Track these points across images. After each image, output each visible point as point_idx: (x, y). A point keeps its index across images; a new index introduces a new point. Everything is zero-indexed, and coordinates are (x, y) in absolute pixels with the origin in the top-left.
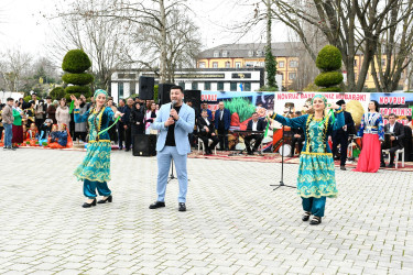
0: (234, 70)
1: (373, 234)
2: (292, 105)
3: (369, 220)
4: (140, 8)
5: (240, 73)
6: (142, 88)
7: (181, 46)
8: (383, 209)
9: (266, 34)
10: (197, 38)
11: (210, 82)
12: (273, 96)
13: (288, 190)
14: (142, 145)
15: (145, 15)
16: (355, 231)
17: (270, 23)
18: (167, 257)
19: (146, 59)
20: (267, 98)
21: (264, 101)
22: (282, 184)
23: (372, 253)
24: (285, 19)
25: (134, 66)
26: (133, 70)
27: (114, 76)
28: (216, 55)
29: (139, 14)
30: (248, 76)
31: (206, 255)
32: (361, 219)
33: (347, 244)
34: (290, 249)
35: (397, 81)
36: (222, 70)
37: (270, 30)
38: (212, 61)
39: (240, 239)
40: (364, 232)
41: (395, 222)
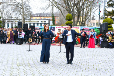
0: (41, 20)
1: (88, 64)
2: (60, 30)
3: (86, 61)
4: (16, 2)
5: (43, 21)
6: (19, 25)
7: (26, 13)
8: (88, 57)
9: (52, 10)
10: (31, 11)
11: (35, 23)
12: (55, 27)
13: (63, 53)
14: (19, 41)
15: (17, 4)
16: (83, 64)
17: (53, 7)
18: (35, 73)
19: (16, 16)
20: (53, 28)
21: (52, 29)
22: (60, 51)
23: (89, 69)
24: (56, 6)
25: (13, 19)
26: (13, 20)
27: (6, 21)
28: (36, 16)
29: (16, 3)
30: (45, 22)
31: (46, 72)
32: (84, 60)
33: (82, 67)
34: (68, 69)
35: (85, 23)
36: (38, 20)
37: (53, 9)
38: (35, 17)
39: (53, 67)
40: (85, 64)
41: (92, 61)
